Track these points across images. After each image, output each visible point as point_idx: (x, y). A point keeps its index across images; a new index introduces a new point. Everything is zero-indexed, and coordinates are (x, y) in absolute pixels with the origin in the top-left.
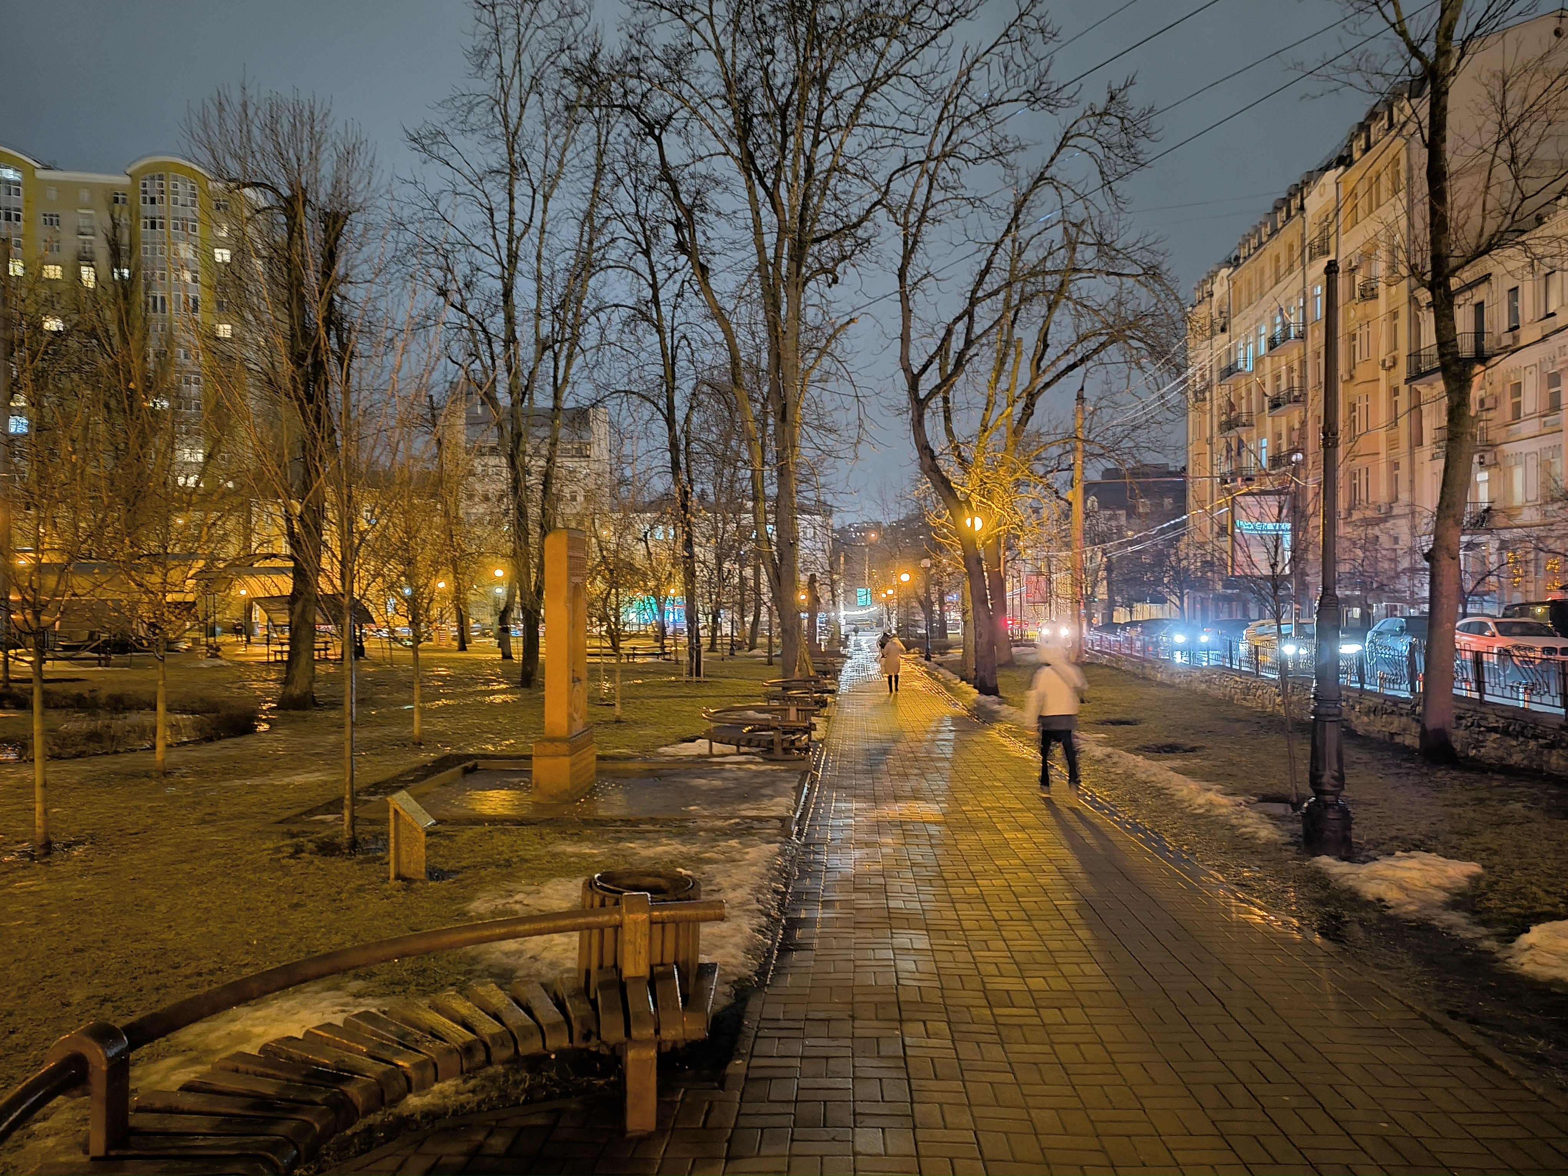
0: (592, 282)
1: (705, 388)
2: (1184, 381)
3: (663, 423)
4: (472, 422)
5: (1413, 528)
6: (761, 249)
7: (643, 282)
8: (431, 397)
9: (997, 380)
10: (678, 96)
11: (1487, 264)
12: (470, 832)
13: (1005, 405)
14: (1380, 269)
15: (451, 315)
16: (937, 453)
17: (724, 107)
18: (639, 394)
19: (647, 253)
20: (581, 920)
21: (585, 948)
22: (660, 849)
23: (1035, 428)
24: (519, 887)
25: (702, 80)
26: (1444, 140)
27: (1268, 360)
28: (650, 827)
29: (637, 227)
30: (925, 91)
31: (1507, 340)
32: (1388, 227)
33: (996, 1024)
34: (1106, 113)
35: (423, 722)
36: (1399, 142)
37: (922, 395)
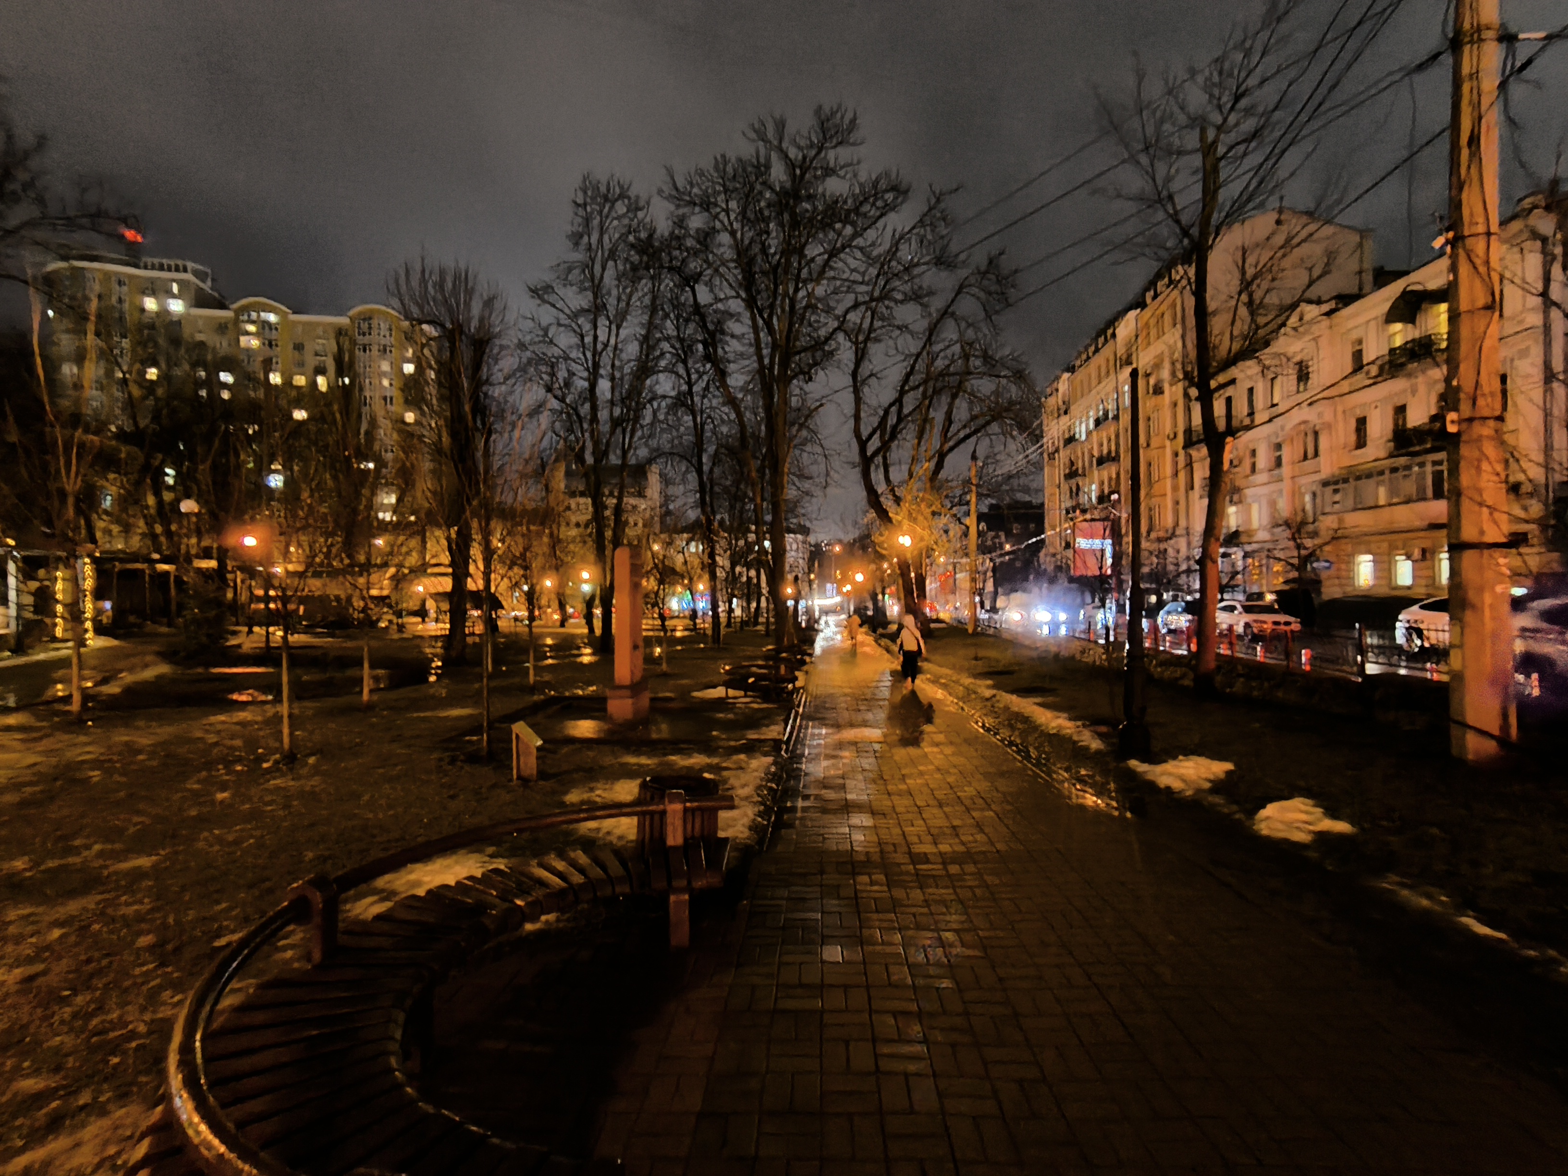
0: (648, 382)
1: (723, 450)
2: (1042, 446)
3: (695, 474)
4: (569, 474)
5: (1189, 544)
6: (760, 358)
7: (682, 381)
8: (541, 457)
9: (919, 444)
10: (706, 261)
11: (1235, 372)
12: (565, 750)
13: (924, 461)
14: (1165, 374)
15: (554, 404)
16: (879, 493)
17: (736, 268)
18: (679, 455)
19: (685, 362)
20: (638, 809)
21: (641, 826)
22: (693, 760)
23: (944, 477)
24: (599, 785)
25: (722, 250)
26: (1205, 291)
27: (1094, 433)
28: (685, 746)
29: (678, 346)
30: (869, 257)
31: (1247, 421)
32: (1170, 347)
33: (917, 875)
34: (987, 272)
35: (535, 675)
36: (1176, 292)
37: (869, 454)
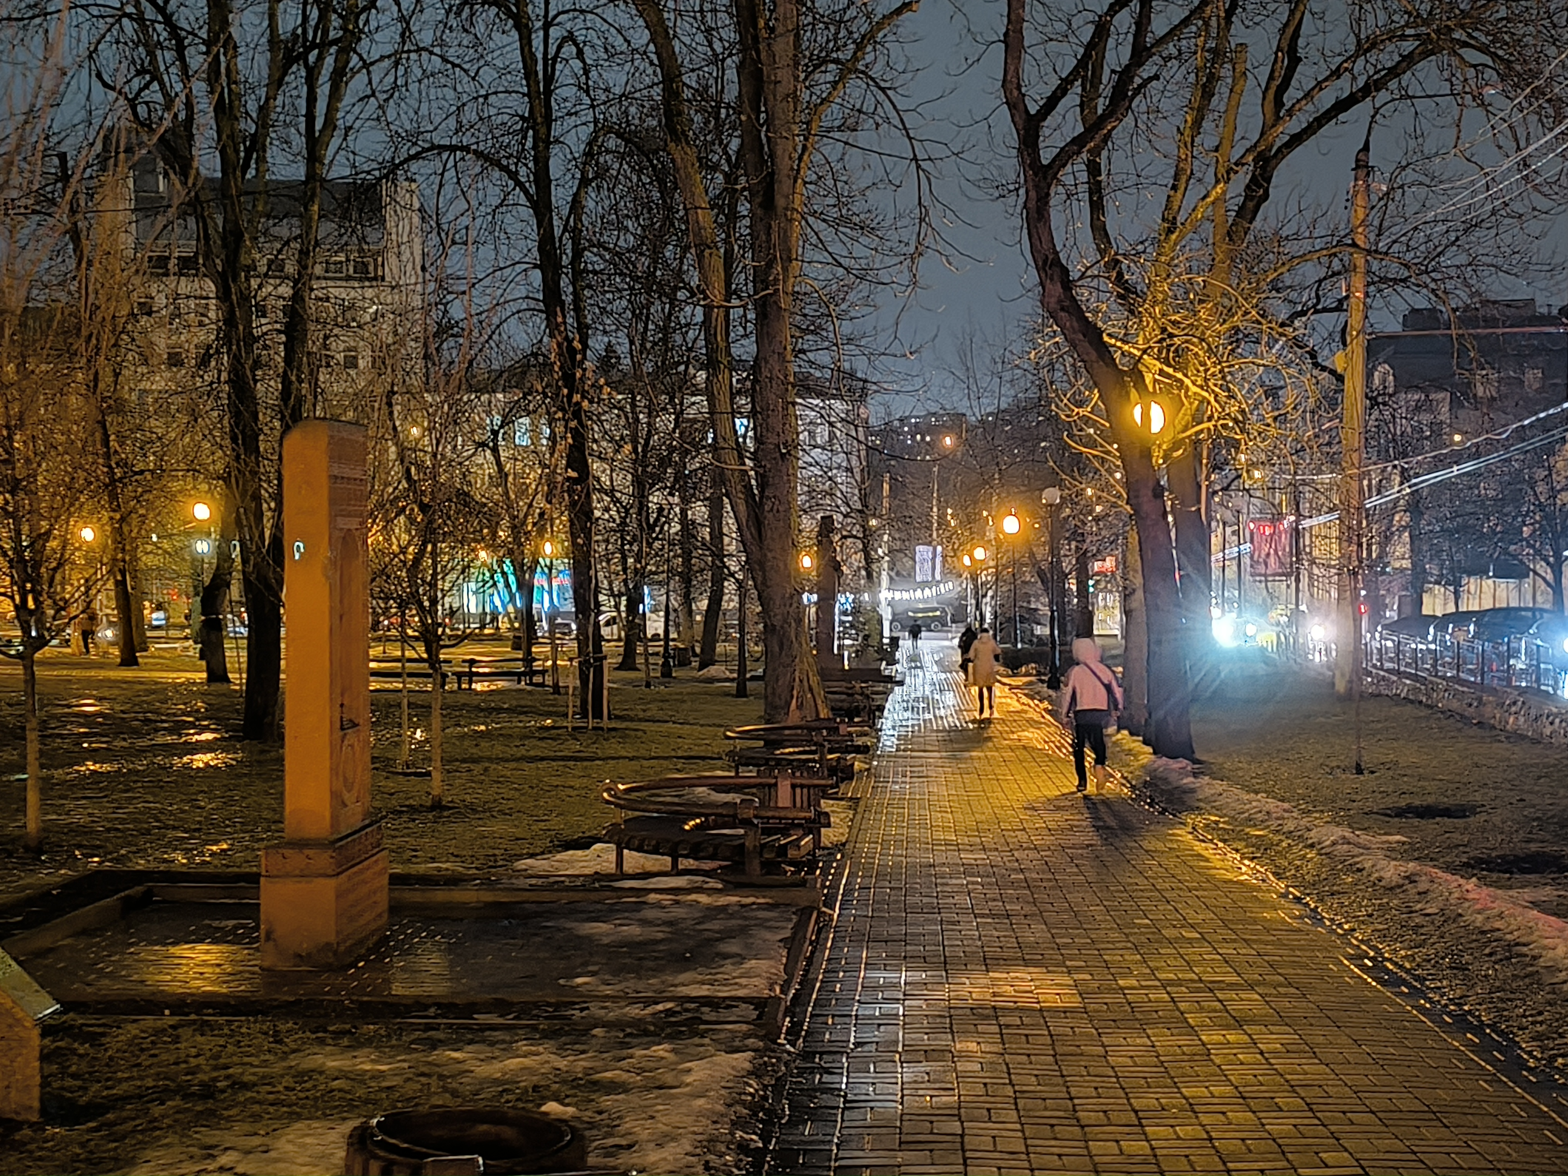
1: (612, 142)
3: (527, 213)
8: (63, 157)
9: (1197, 124)
12: (134, 1028)
13: (1210, 178)
16: (1074, 275)
18: (479, 154)
22: (513, 1063)
23: (1272, 223)
24: (229, 1139)
28: (494, 1019)
35: (44, 808)
37: (1046, 157)
